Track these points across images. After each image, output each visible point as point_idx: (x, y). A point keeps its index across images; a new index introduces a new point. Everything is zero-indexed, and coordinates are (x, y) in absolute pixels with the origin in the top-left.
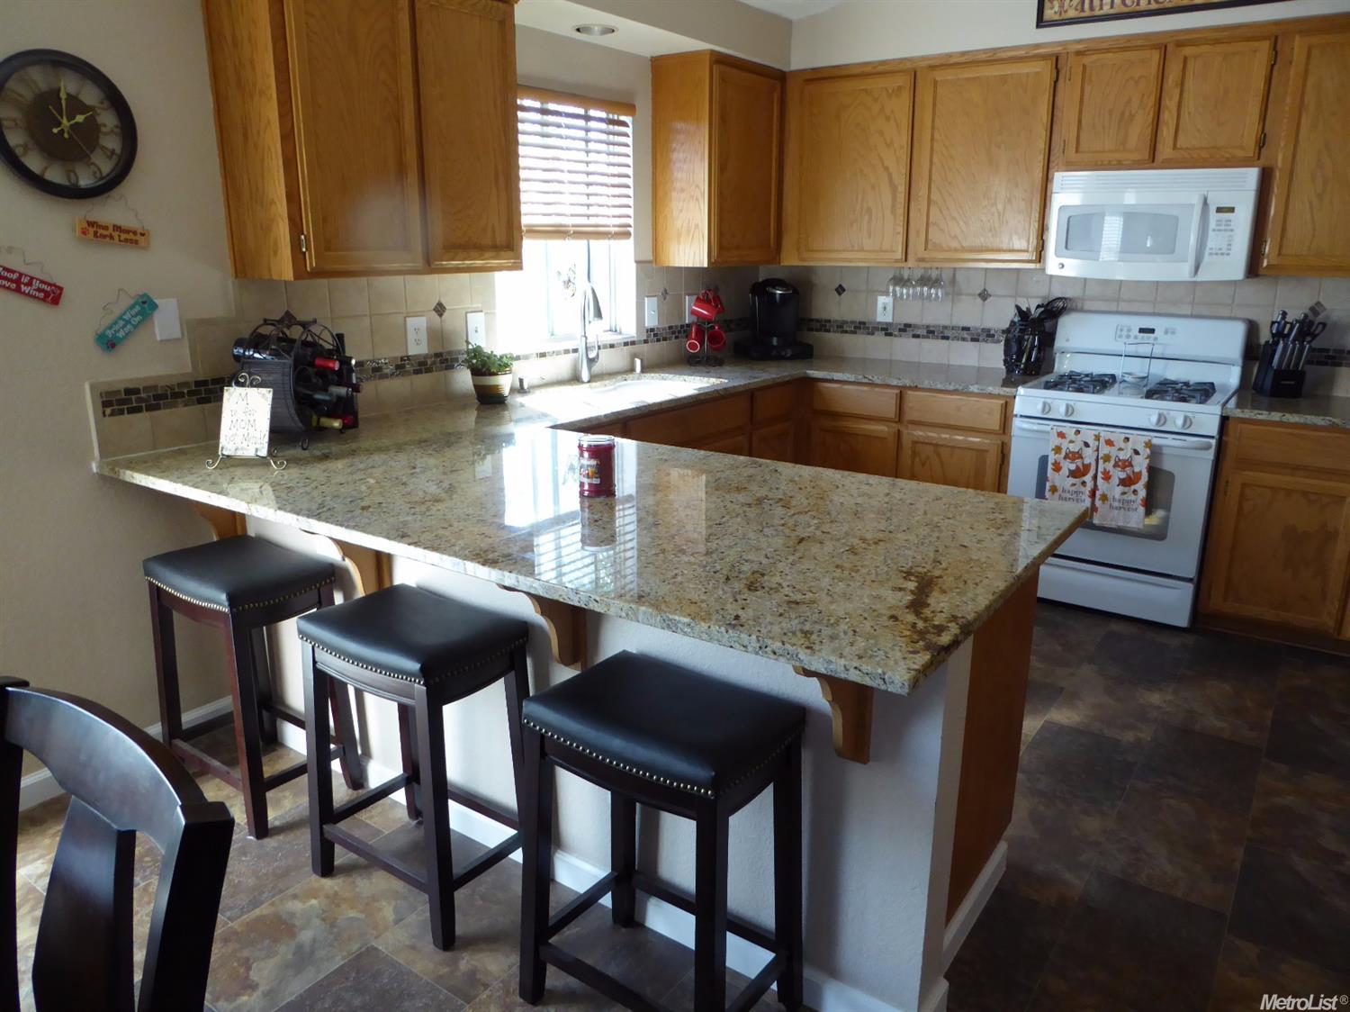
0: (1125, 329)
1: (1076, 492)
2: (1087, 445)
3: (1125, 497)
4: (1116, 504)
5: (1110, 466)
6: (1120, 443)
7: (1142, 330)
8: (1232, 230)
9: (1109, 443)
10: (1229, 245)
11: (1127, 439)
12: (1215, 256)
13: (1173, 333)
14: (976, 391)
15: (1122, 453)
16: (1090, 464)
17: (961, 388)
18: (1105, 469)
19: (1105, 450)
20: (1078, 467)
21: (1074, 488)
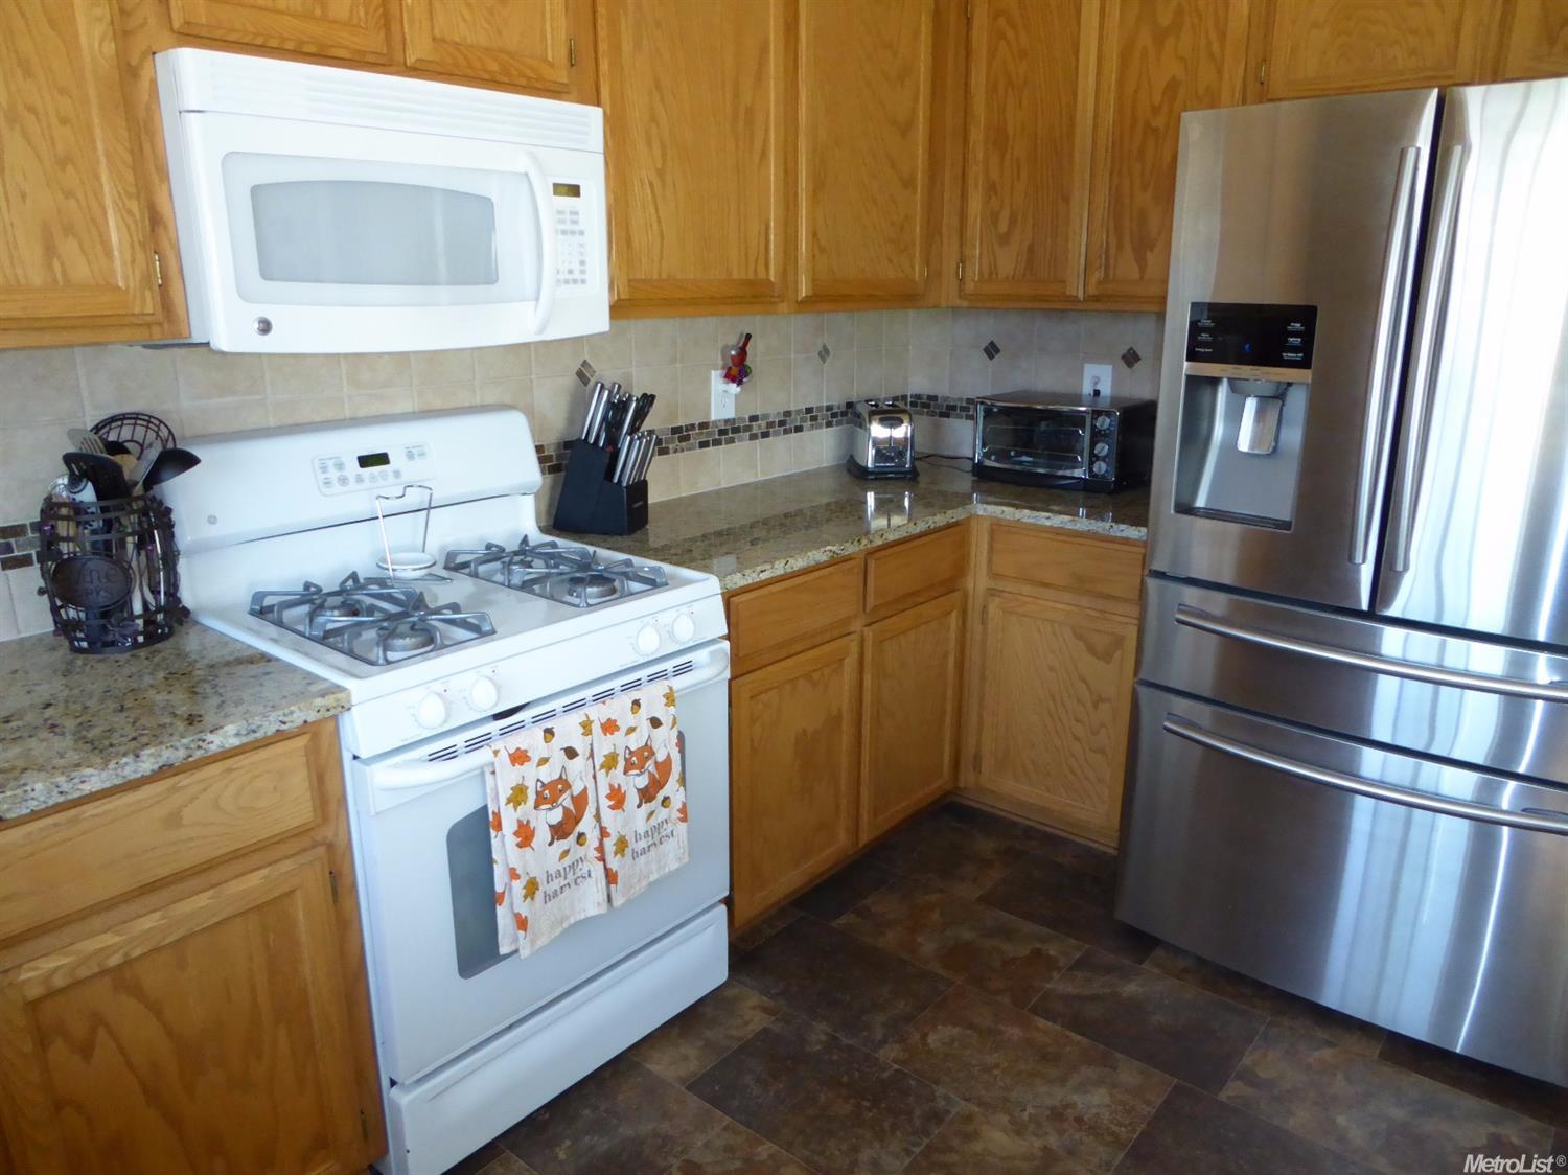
0: (330, 464)
1: (572, 866)
2: (571, 753)
3: (653, 821)
4: (643, 844)
5: (618, 774)
6: (626, 719)
7: (365, 461)
8: (582, 233)
9: (610, 727)
10: (582, 263)
11: (636, 703)
12: (571, 286)
13: (422, 454)
14: (235, 742)
15: (633, 736)
16: (585, 790)
17: (182, 753)
18: (611, 786)
19: (604, 745)
20: (566, 810)
21: (567, 861)
